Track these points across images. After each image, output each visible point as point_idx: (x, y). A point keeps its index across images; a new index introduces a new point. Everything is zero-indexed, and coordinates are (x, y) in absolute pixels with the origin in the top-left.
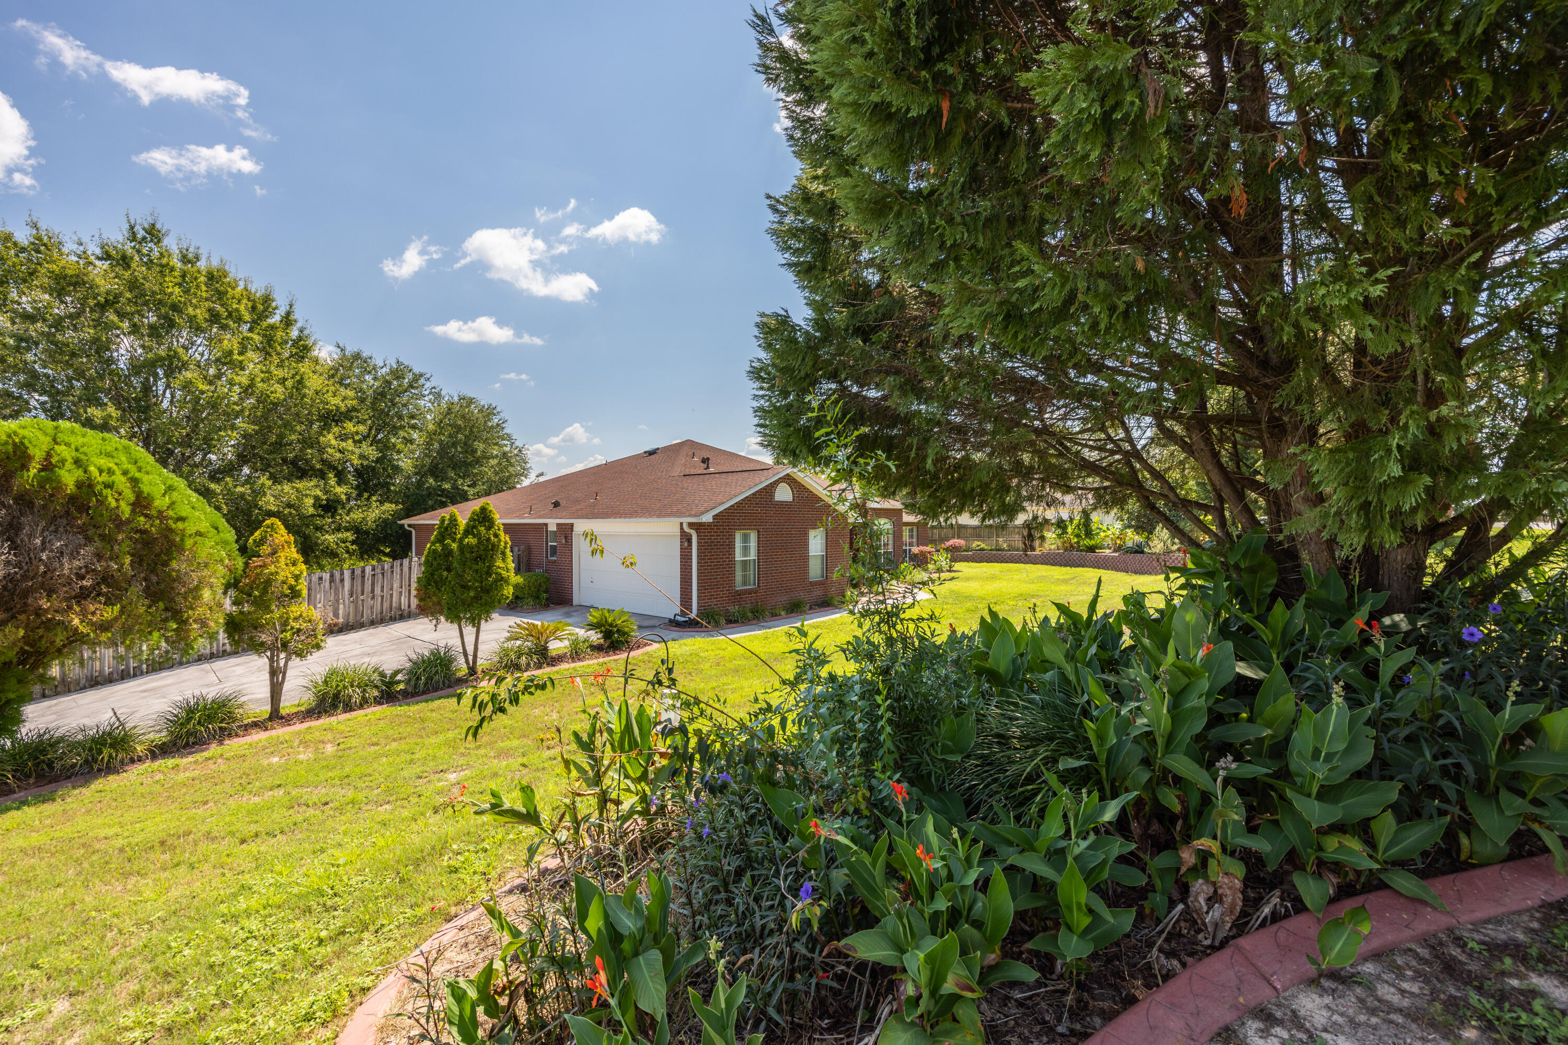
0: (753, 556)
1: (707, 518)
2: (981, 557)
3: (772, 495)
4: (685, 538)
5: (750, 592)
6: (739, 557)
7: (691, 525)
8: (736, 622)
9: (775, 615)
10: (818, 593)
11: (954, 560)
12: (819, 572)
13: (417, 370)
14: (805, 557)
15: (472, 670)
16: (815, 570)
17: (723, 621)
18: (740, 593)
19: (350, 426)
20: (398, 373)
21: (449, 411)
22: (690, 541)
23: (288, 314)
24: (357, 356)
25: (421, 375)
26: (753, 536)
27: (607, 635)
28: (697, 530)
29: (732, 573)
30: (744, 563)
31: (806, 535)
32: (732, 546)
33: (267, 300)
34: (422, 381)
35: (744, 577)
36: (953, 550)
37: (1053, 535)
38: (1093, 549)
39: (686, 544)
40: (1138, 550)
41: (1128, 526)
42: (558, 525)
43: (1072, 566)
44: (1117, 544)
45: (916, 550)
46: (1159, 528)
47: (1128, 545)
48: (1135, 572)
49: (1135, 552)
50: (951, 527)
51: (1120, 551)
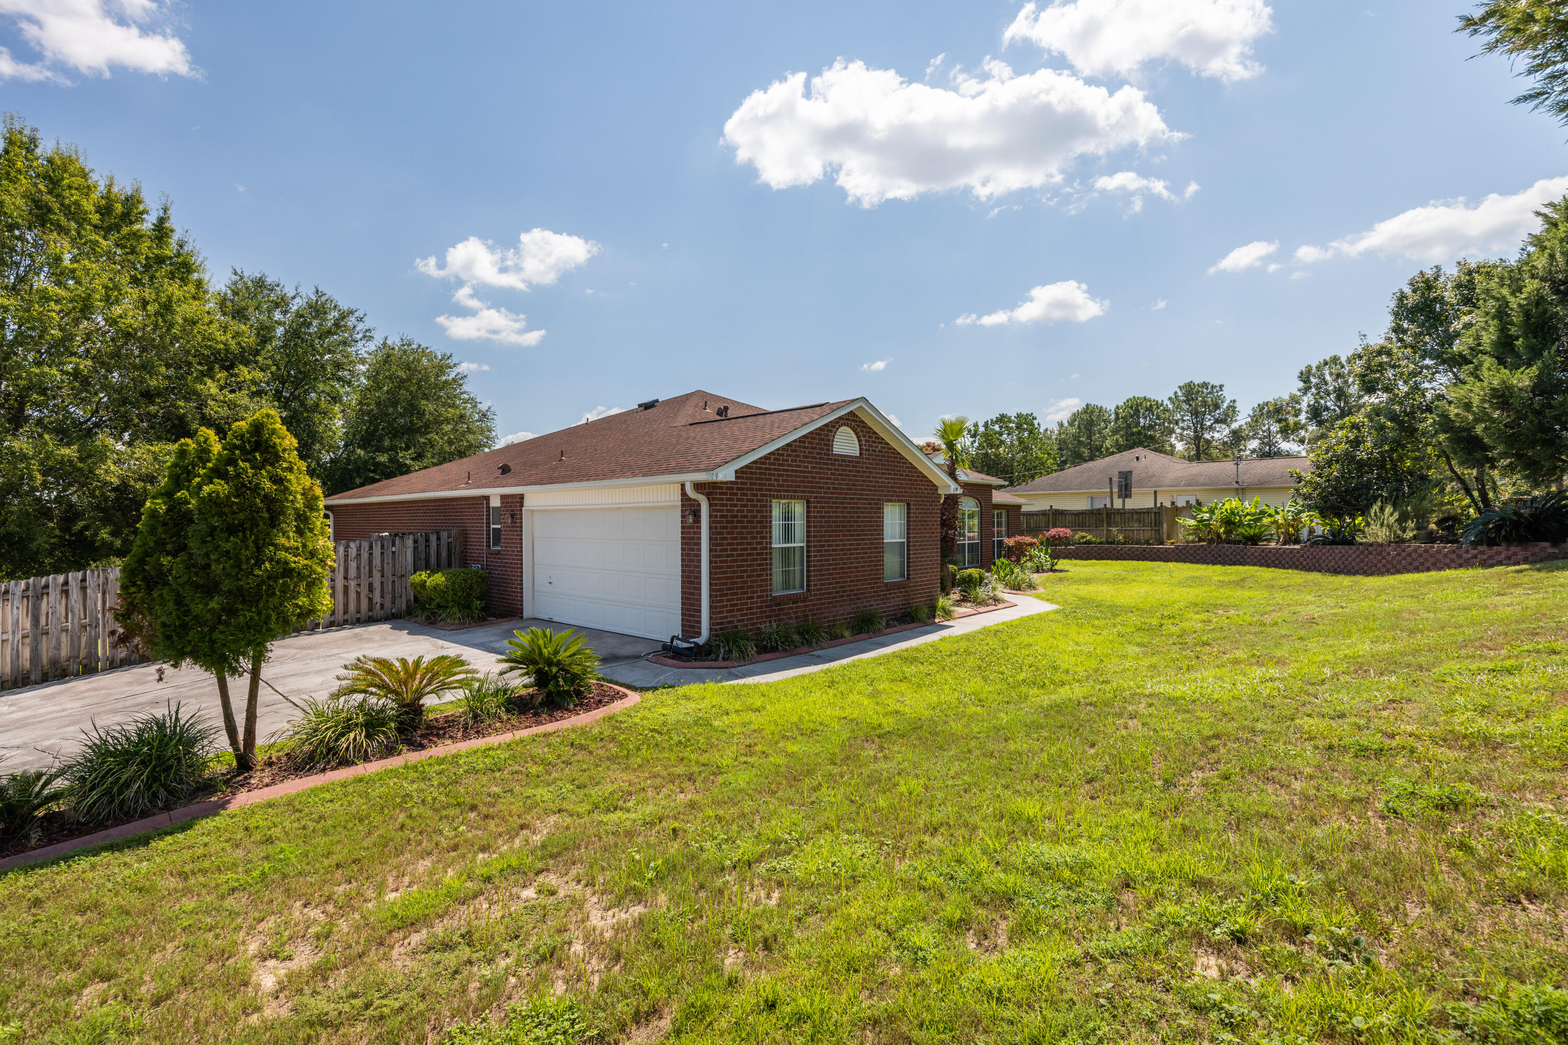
0: (799, 542)
1: (726, 474)
2: (1086, 553)
3: (829, 445)
4: (690, 508)
5: (795, 599)
6: (777, 544)
7: (698, 486)
8: (774, 649)
9: (835, 637)
10: (896, 600)
11: (1055, 556)
12: (897, 568)
13: (344, 305)
14: (878, 546)
15: (244, 764)
16: (892, 565)
17: (752, 649)
18: (779, 602)
19: (244, 373)
20: (317, 309)
21: (387, 360)
22: (697, 514)
23: (162, 220)
24: (260, 283)
25: (351, 312)
26: (799, 508)
27: (542, 679)
28: (709, 496)
29: (767, 567)
30: (786, 552)
31: (879, 511)
32: (766, 523)
33: (131, 202)
34: (351, 321)
35: (786, 573)
36: (1053, 542)
37: (1192, 522)
38: (1254, 540)
39: (691, 519)
40: (1339, 539)
41: (1310, 508)
42: (503, 497)
43: (1223, 563)
44: (1287, 533)
45: (1010, 542)
46: (1376, 508)
47: (1304, 534)
48: (1336, 571)
49: (1332, 543)
50: (1044, 513)
51: (1297, 541)
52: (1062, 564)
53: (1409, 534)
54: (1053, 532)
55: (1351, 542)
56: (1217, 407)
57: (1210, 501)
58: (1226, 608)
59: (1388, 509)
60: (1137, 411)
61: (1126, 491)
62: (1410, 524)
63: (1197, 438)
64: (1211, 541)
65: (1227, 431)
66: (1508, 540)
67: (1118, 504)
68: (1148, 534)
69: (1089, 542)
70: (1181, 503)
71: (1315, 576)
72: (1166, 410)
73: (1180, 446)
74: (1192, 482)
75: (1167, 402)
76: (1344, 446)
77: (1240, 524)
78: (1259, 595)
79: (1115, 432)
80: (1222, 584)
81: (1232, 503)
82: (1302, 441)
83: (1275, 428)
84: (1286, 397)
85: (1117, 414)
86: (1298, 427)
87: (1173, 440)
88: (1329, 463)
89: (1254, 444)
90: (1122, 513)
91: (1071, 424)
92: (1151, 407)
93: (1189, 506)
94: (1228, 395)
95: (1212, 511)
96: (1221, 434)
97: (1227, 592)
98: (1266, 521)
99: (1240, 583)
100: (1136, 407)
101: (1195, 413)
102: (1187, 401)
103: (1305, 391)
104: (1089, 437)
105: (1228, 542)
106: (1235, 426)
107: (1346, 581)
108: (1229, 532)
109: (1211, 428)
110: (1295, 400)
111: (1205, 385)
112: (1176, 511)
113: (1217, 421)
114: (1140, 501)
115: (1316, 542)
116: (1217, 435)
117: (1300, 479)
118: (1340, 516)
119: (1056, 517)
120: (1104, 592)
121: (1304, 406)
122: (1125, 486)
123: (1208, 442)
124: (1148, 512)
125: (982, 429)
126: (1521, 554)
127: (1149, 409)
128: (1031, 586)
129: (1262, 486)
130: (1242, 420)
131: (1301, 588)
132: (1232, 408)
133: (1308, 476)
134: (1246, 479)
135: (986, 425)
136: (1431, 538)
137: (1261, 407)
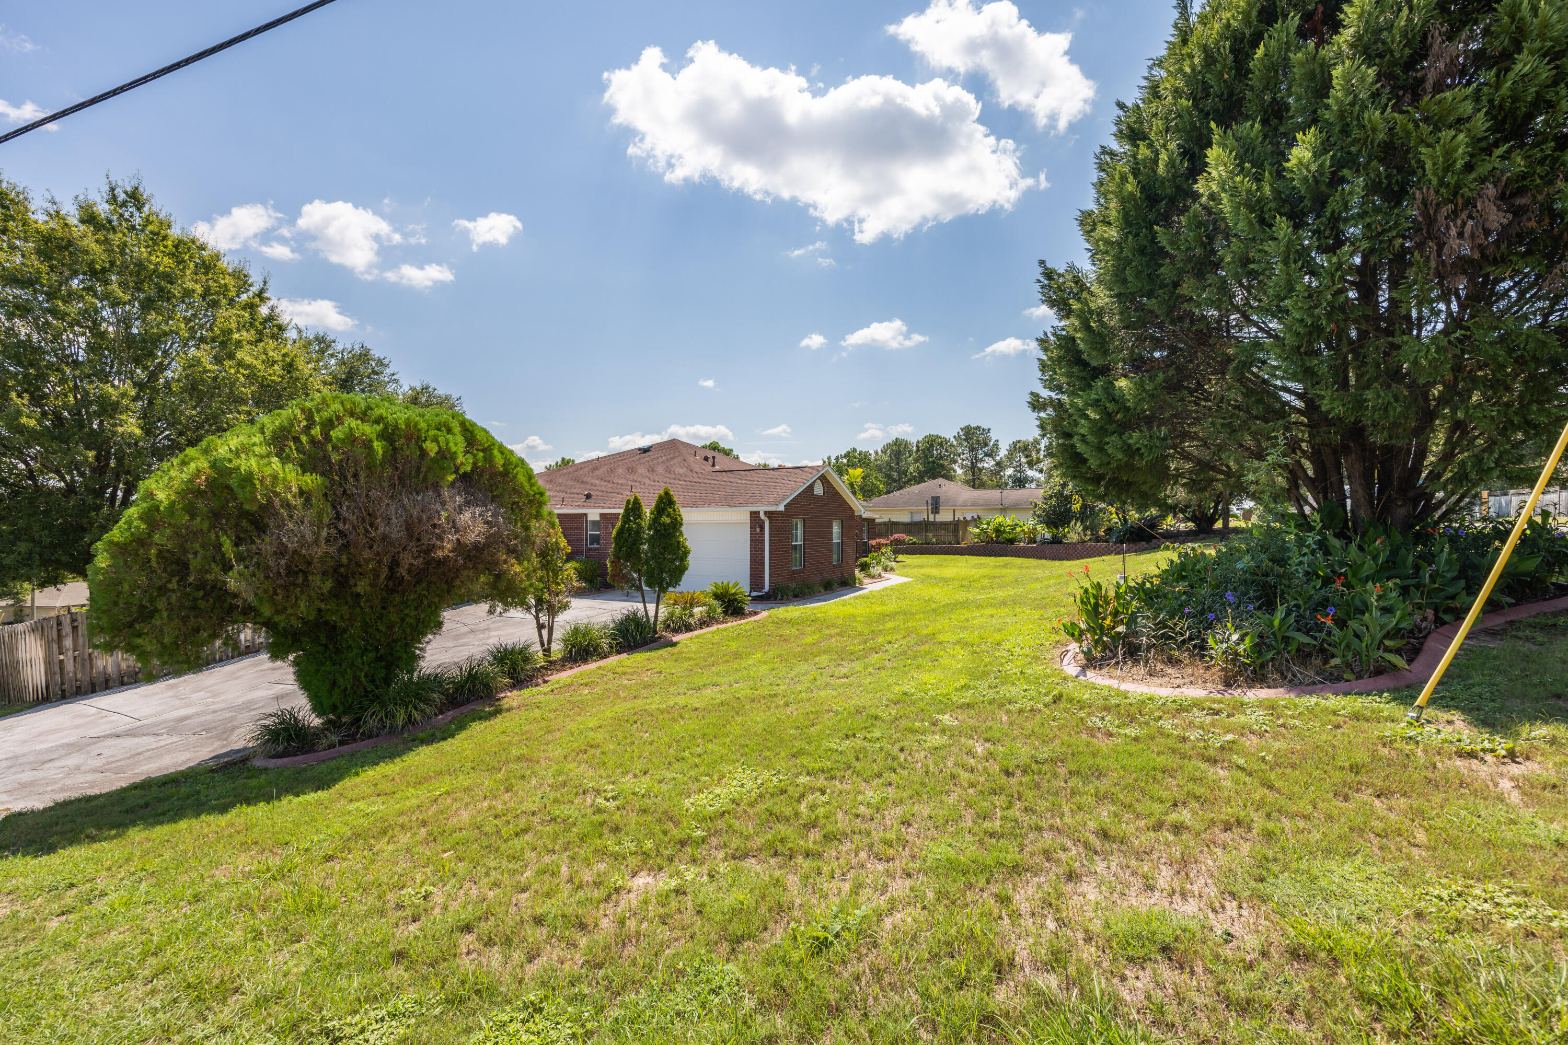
0: (800, 541)
1: (782, 507)
2: (913, 550)
3: (813, 490)
4: (758, 525)
5: (799, 572)
6: (792, 541)
10: (837, 574)
11: (897, 552)
12: (837, 557)
14: (831, 544)
16: (835, 555)
18: (794, 573)
20: (362, 357)
22: (762, 527)
23: (262, 291)
26: (800, 525)
27: (729, 603)
28: (770, 518)
29: (790, 555)
30: (795, 547)
31: (831, 525)
32: (790, 533)
35: (795, 559)
36: (895, 543)
37: (977, 530)
38: (1012, 541)
39: (758, 530)
40: (1056, 541)
41: (1041, 522)
42: (601, 515)
43: (996, 556)
44: (1029, 538)
45: (873, 542)
46: (1073, 523)
47: (1039, 538)
48: (1054, 559)
49: (1052, 543)
50: (885, 524)
51: (1035, 542)
52: (901, 557)
53: (1088, 538)
54: (895, 536)
55: (1060, 542)
56: (986, 445)
57: (986, 516)
58: (999, 578)
59: (1079, 524)
60: (932, 445)
61: (936, 510)
62: (1088, 532)
63: (973, 467)
64: (988, 543)
65: (993, 463)
66: (1129, 541)
67: (931, 518)
68: (950, 538)
69: (914, 543)
70: (969, 518)
71: (1044, 561)
72: (952, 445)
73: (959, 471)
74: (974, 504)
75: (952, 440)
76: (1058, 488)
77: (1004, 532)
78: (1015, 571)
79: (916, 460)
80: (996, 567)
81: (999, 519)
82: (1041, 471)
83: (1024, 460)
84: (1031, 440)
85: (918, 447)
86: (1039, 461)
87: (956, 467)
88: (1051, 497)
89: (1010, 471)
90: (934, 524)
91: (884, 452)
92: (942, 443)
93: (973, 520)
94: (994, 436)
95: (988, 524)
96: (989, 464)
97: (998, 570)
98: (1018, 529)
99: (1005, 566)
100: (932, 443)
101: (972, 449)
102: (966, 440)
103: (1043, 436)
104: (898, 464)
105: (998, 543)
106: (998, 458)
107: (1057, 563)
108: (997, 537)
109: (982, 460)
110: (1037, 442)
111: (978, 428)
112: (966, 523)
113: (986, 455)
114: (945, 516)
115: (1044, 542)
116: (986, 465)
117: (1036, 505)
118: (1057, 528)
119: (892, 526)
120: (934, 572)
121: (1042, 446)
122: (935, 505)
123: (980, 470)
124: (950, 523)
125: (833, 461)
126: (1135, 548)
127: (941, 444)
128: (892, 569)
129: (1016, 507)
130: (1003, 453)
131: (1035, 567)
132: (996, 445)
133: (1040, 504)
134: (1006, 502)
135: (837, 459)
136: (1097, 539)
137: (1015, 444)
